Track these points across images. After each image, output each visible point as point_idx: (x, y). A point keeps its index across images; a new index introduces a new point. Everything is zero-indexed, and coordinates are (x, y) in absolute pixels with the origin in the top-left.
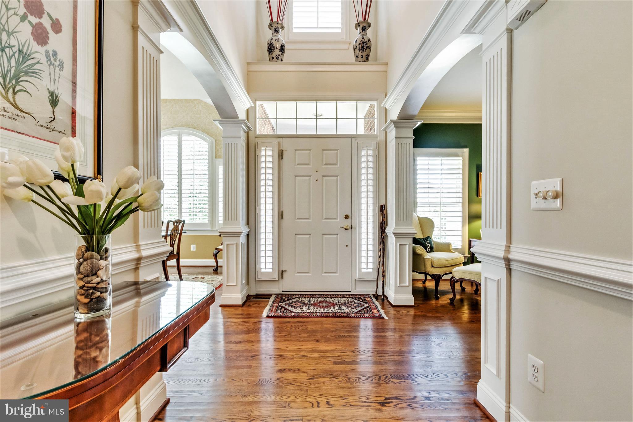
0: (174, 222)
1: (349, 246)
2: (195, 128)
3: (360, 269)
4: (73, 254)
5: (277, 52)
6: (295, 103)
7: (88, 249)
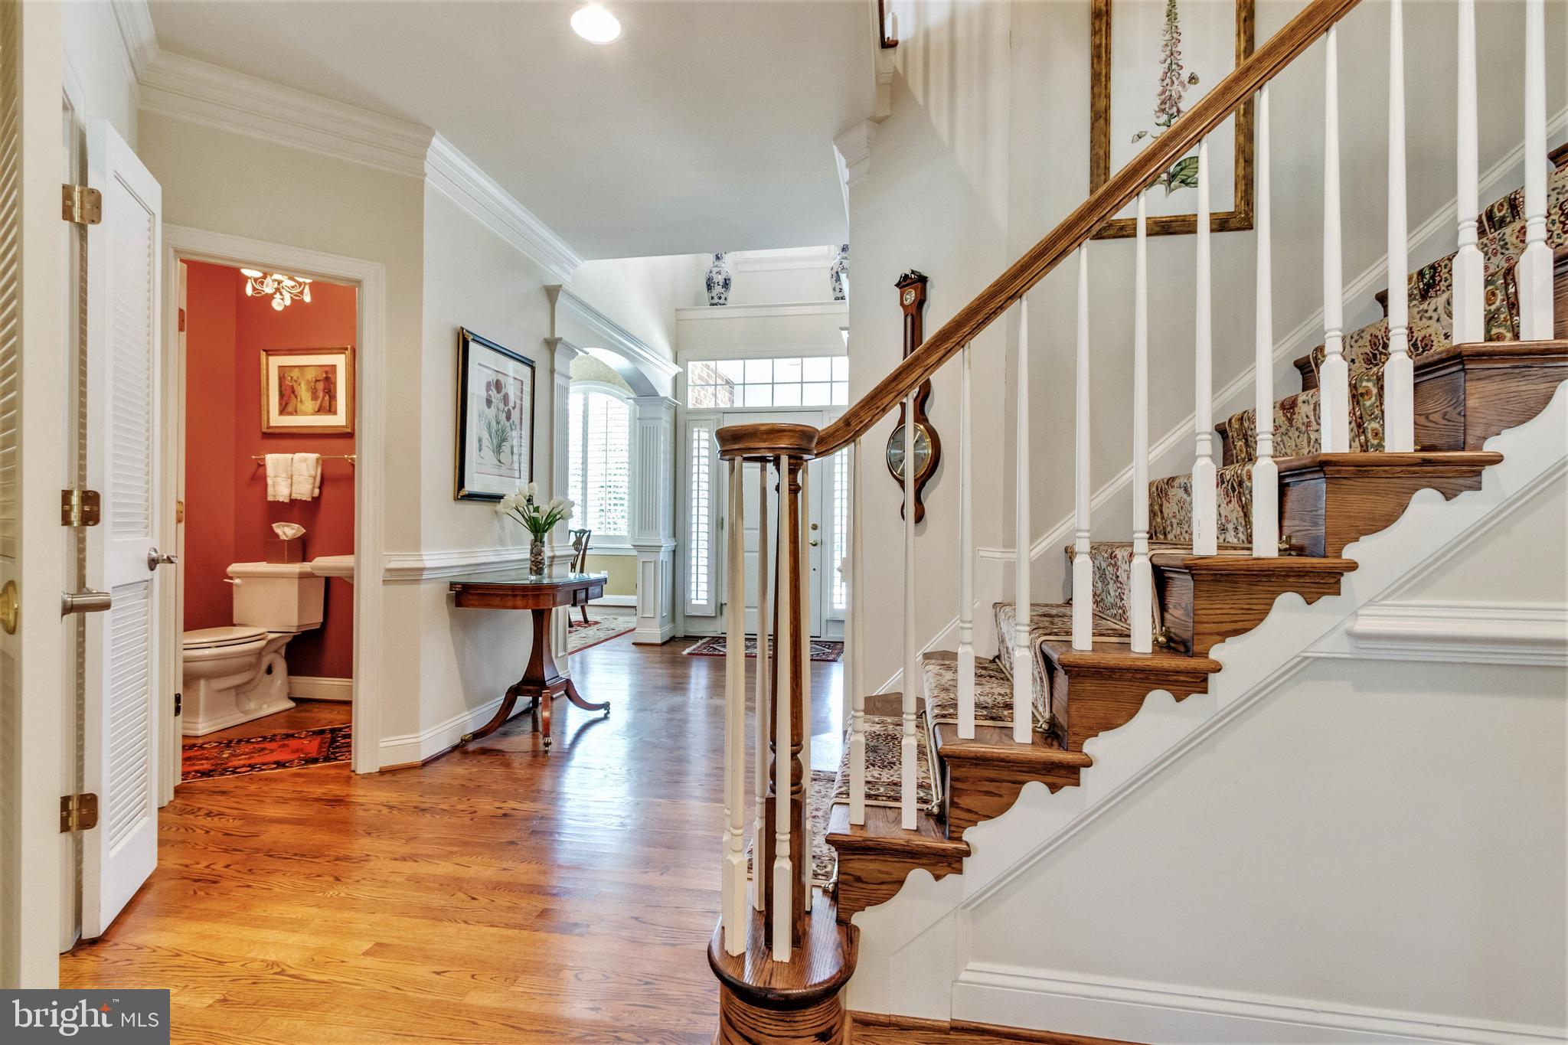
0: (576, 533)
1: (818, 569)
2: (609, 382)
3: (832, 603)
4: (529, 543)
5: (718, 289)
6: (742, 361)
7: (536, 541)
